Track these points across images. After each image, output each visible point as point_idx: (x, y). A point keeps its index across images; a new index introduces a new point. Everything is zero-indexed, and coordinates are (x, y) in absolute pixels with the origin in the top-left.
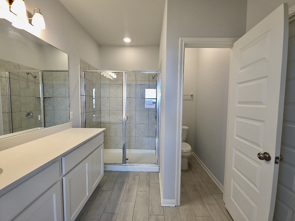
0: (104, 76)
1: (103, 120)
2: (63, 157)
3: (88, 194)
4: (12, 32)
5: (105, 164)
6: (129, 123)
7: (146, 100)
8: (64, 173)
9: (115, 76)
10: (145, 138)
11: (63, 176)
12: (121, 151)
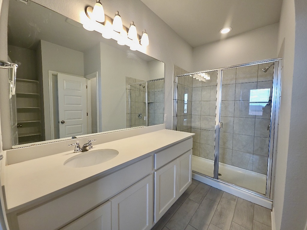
0: (197, 79)
1: (193, 125)
2: (155, 153)
3: (175, 197)
4: (130, 54)
5: (193, 172)
6: (225, 132)
7: (250, 104)
8: (155, 168)
9: (208, 78)
10: (248, 154)
11: (155, 170)
12: (212, 163)
